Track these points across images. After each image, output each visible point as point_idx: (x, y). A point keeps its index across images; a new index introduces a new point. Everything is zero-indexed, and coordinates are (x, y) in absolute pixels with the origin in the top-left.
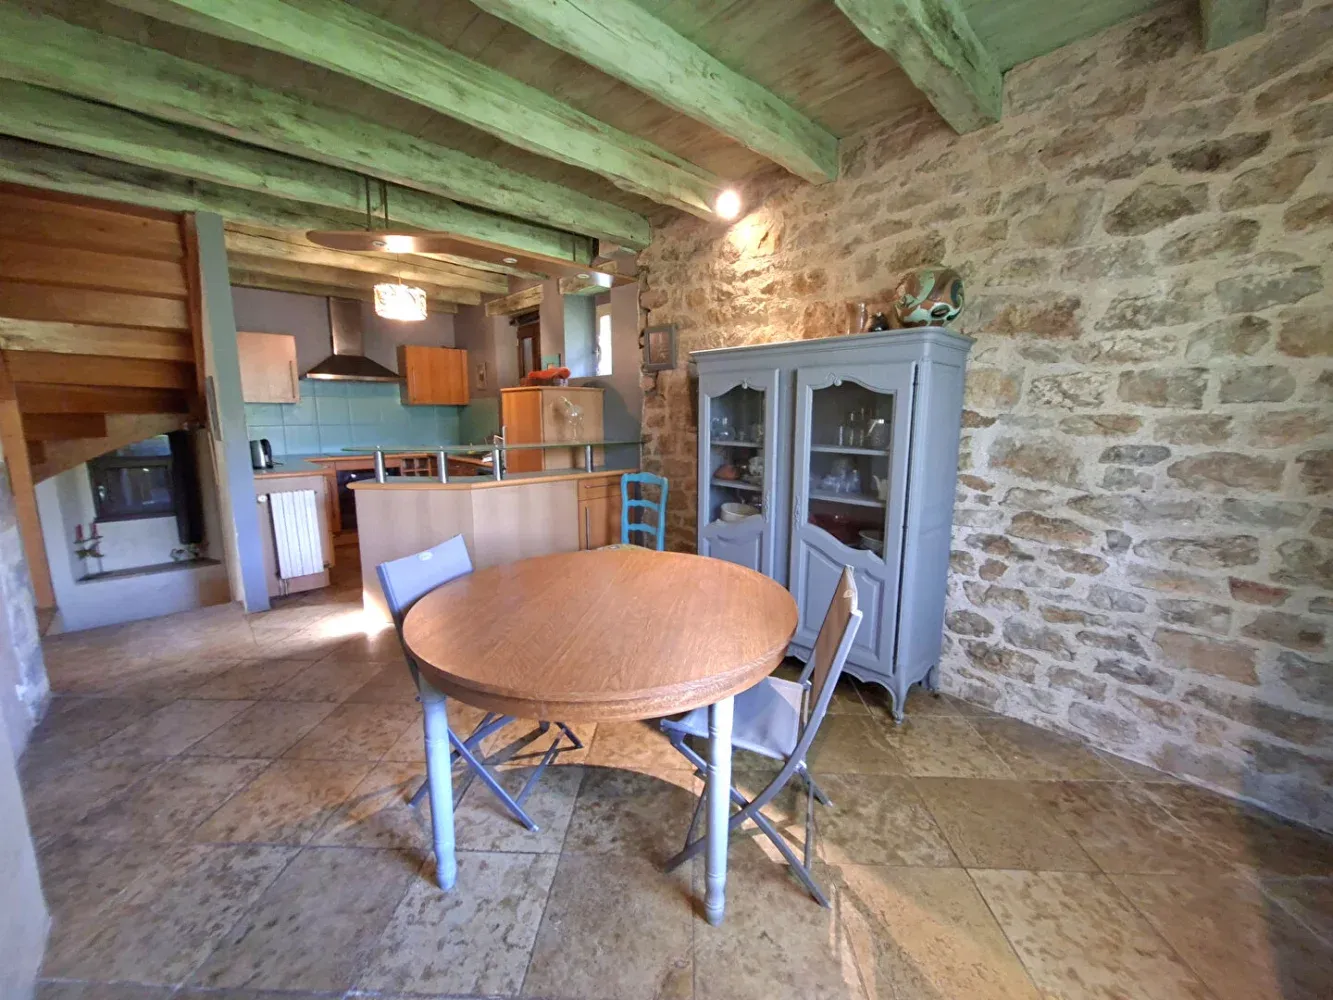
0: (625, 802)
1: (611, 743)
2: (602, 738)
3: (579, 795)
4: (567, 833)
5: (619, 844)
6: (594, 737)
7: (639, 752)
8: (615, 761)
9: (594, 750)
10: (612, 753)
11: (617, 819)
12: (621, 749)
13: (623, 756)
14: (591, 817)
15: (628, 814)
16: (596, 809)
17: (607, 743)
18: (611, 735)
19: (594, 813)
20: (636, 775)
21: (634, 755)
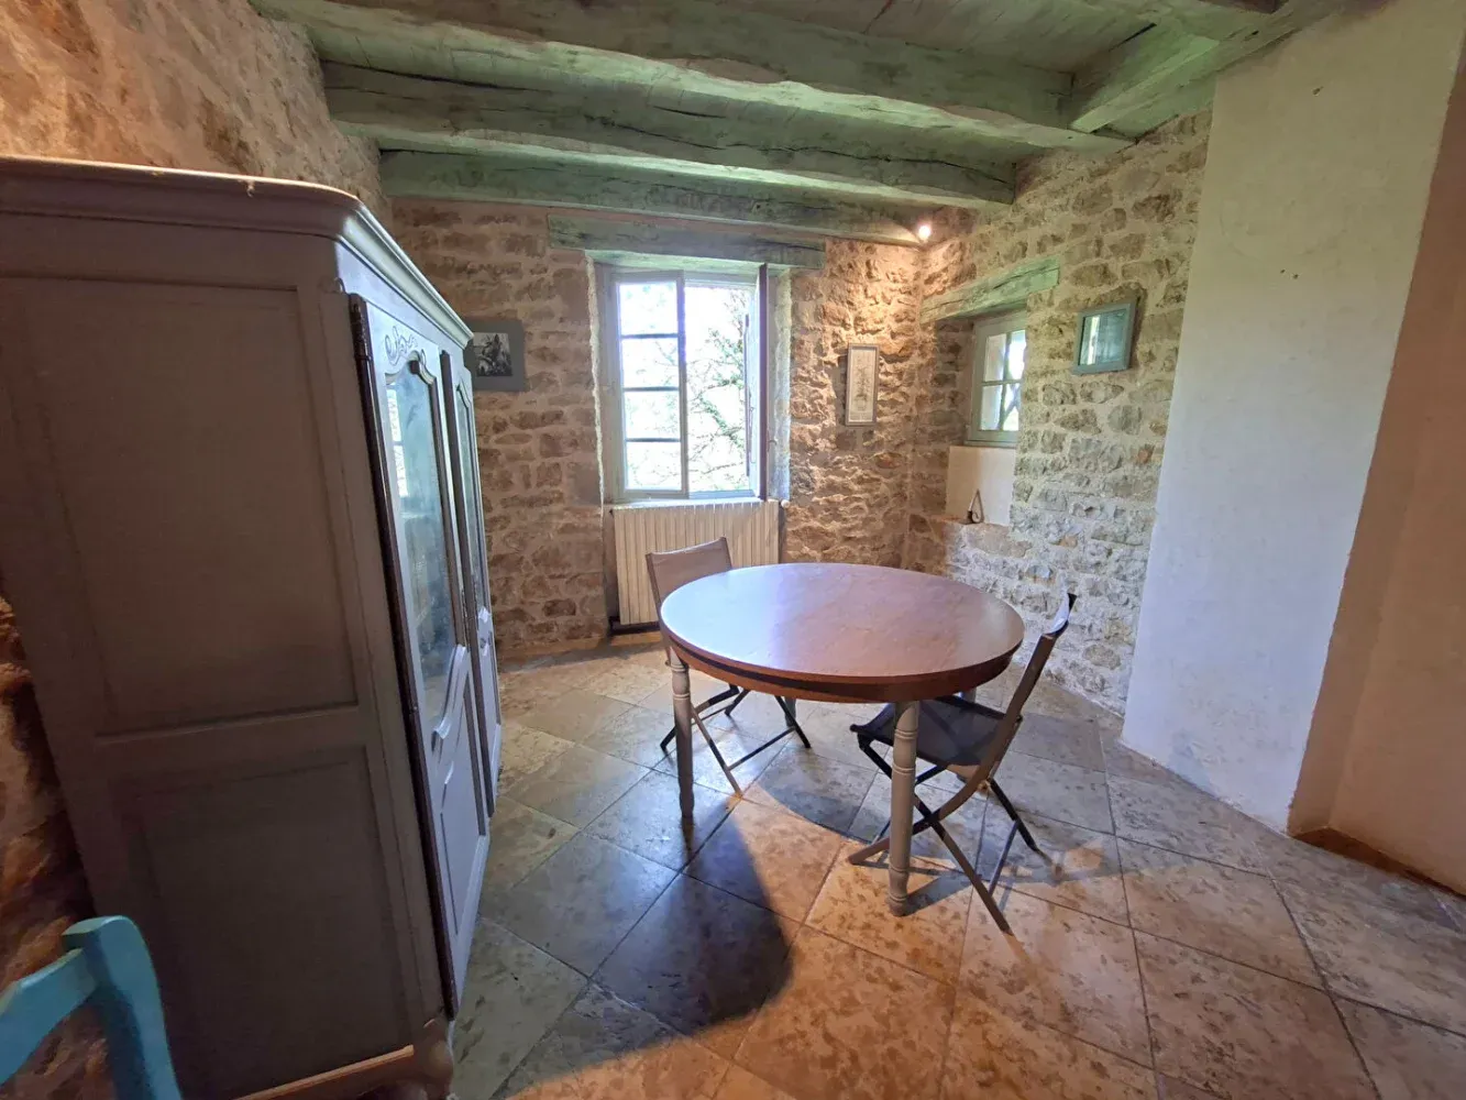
0: (818, 791)
1: (810, 854)
2: (820, 865)
3: (857, 809)
4: (872, 783)
5: (832, 766)
6: (829, 871)
7: (783, 833)
8: (814, 831)
9: (833, 853)
10: (813, 841)
11: (829, 781)
12: (801, 842)
13: (804, 835)
14: (850, 789)
15: (818, 781)
16: (845, 793)
17: (815, 856)
18: (806, 866)
19: (847, 790)
20: (796, 810)
21: (790, 830)
